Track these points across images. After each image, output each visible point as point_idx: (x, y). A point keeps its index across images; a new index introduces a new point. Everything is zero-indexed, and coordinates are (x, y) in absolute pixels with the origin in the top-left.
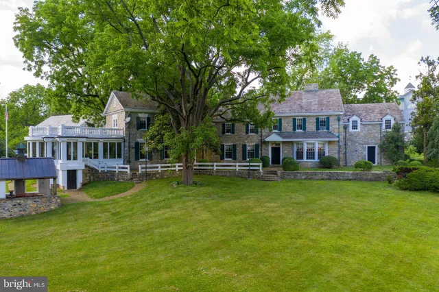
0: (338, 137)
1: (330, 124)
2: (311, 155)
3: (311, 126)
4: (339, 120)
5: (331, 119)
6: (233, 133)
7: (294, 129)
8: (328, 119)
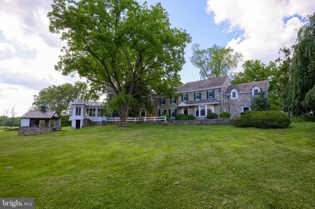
0: (220, 102)
1: (215, 94)
2: (203, 112)
3: (204, 97)
4: (220, 91)
5: (216, 91)
6: (165, 104)
7: (195, 99)
8: (213, 91)
